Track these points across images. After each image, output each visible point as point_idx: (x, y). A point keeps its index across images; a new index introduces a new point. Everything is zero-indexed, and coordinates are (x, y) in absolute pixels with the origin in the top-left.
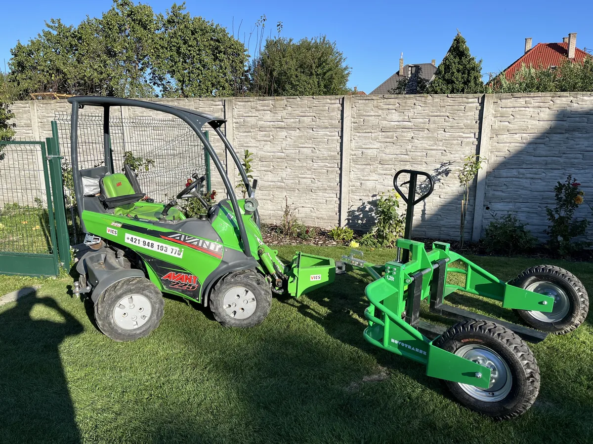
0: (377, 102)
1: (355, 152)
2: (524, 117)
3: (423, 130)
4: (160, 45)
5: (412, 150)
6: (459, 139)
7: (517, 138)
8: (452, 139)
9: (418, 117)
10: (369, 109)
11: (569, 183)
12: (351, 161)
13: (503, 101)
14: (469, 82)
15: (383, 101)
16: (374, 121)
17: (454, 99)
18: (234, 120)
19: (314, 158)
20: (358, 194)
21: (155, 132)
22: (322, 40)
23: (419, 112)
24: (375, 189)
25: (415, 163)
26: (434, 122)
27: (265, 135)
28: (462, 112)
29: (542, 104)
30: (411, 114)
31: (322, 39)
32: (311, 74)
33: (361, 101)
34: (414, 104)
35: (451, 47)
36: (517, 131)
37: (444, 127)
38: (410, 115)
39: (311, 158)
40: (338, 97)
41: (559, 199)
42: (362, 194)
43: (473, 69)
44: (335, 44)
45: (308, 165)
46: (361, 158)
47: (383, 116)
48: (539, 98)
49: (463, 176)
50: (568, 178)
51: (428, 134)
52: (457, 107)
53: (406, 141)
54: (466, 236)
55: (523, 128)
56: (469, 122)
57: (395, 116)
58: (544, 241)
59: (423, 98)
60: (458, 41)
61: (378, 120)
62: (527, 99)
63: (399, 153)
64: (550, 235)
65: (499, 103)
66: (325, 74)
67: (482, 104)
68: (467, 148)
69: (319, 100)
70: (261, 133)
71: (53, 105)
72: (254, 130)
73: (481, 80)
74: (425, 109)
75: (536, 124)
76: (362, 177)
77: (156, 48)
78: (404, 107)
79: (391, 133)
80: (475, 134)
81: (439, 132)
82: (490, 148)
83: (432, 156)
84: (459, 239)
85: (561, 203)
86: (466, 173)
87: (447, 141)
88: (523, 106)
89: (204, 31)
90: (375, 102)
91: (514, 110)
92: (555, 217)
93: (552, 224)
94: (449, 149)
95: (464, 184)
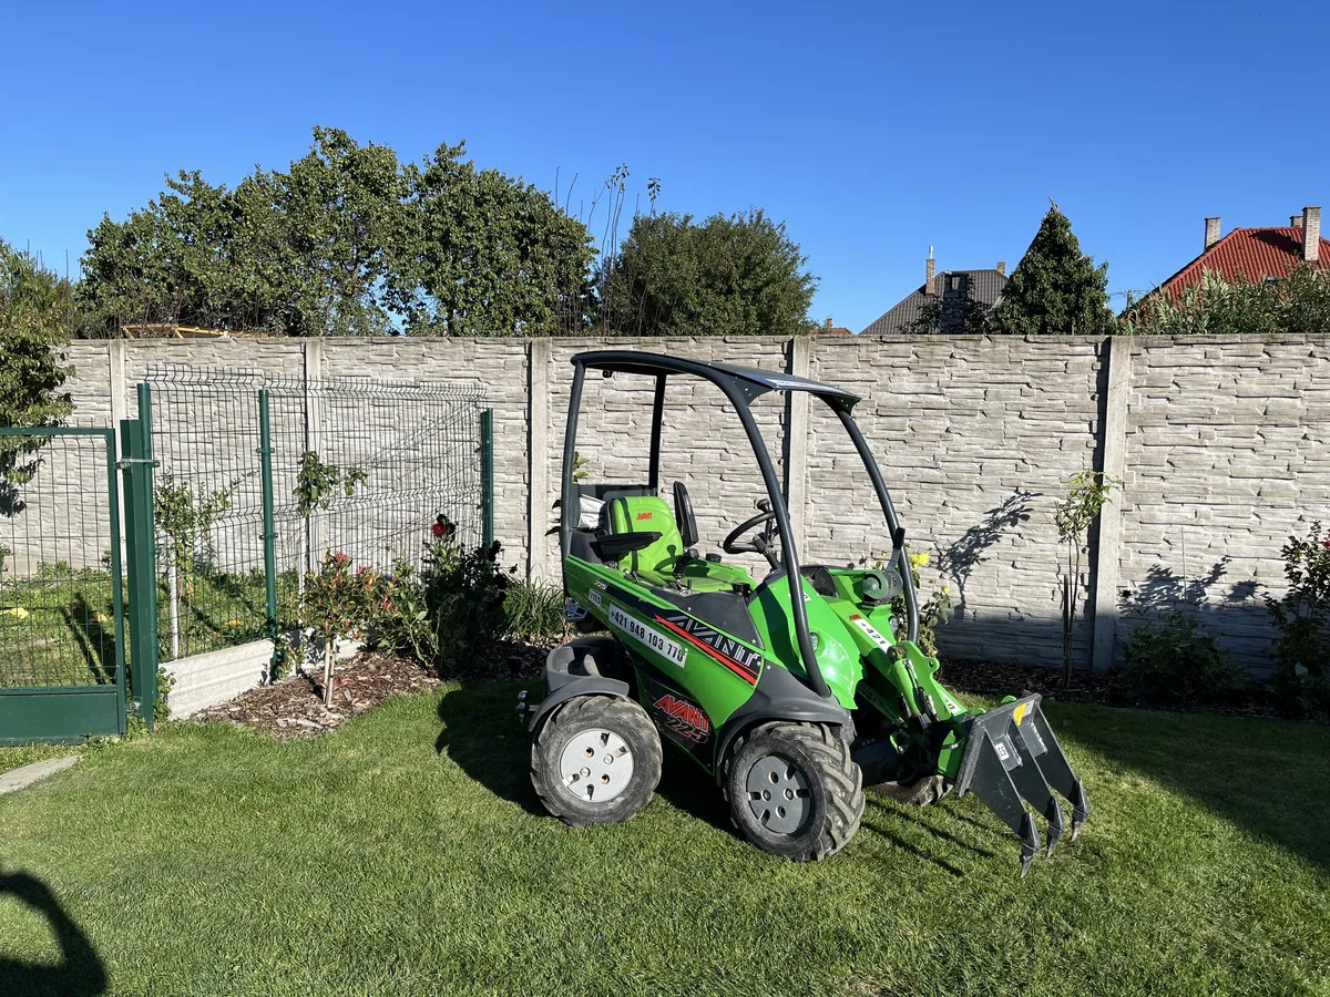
0: (868, 351)
1: (818, 460)
2: (1204, 388)
3: (971, 413)
4: (407, 228)
5: (948, 458)
6: (1055, 434)
7: (1190, 436)
8: (1040, 434)
9: (960, 385)
10: (850, 365)
11: (1316, 539)
12: (809, 479)
13: (1151, 351)
14: (1081, 310)
15: (880, 348)
16: (860, 391)
17: (1040, 346)
18: (551, 387)
19: (726, 471)
20: (825, 554)
21: (377, 409)
22: (754, 219)
23: (962, 373)
24: (862, 544)
25: (956, 486)
26: (998, 397)
27: (618, 418)
28: (1060, 376)
29: (1244, 359)
30: (944, 379)
31: (755, 216)
32: (730, 291)
33: (832, 349)
34: (952, 356)
35: (1038, 235)
36: (1189, 420)
37: (1021, 408)
38: (941, 379)
39: (720, 470)
40: (781, 338)
41: (1295, 577)
42: (834, 555)
43: (1089, 282)
44: (784, 228)
45: (711, 487)
46: (832, 473)
47: (879, 382)
48: (1236, 346)
49: (1067, 519)
50: (1312, 528)
51: (984, 422)
52: (1048, 363)
53: (934, 438)
54: (1077, 658)
55: (1202, 412)
56: (1076, 396)
57: (908, 382)
58: (1266, 674)
59: (971, 343)
60: (1052, 223)
61: (868, 389)
62: (1208, 348)
63: (918, 464)
64: (1277, 660)
65: (1143, 356)
66: (758, 290)
67: (1104, 357)
68: (1075, 454)
69: (737, 346)
70: (609, 414)
71: (159, 350)
72: (594, 409)
73: (1106, 306)
74: (976, 366)
75: (1232, 405)
76: (833, 517)
77: (399, 233)
78: (929, 361)
79: (900, 419)
80: (1091, 425)
81: (1009, 419)
82: (1127, 455)
83: (993, 473)
84: (1061, 664)
85: (1300, 585)
86: (1073, 511)
87: (1027, 439)
88: (1199, 363)
89: (502, 199)
90: (863, 349)
91: (1180, 372)
92: (1285, 620)
93: (1282, 635)
94: (1033, 457)
95: (1070, 537)
